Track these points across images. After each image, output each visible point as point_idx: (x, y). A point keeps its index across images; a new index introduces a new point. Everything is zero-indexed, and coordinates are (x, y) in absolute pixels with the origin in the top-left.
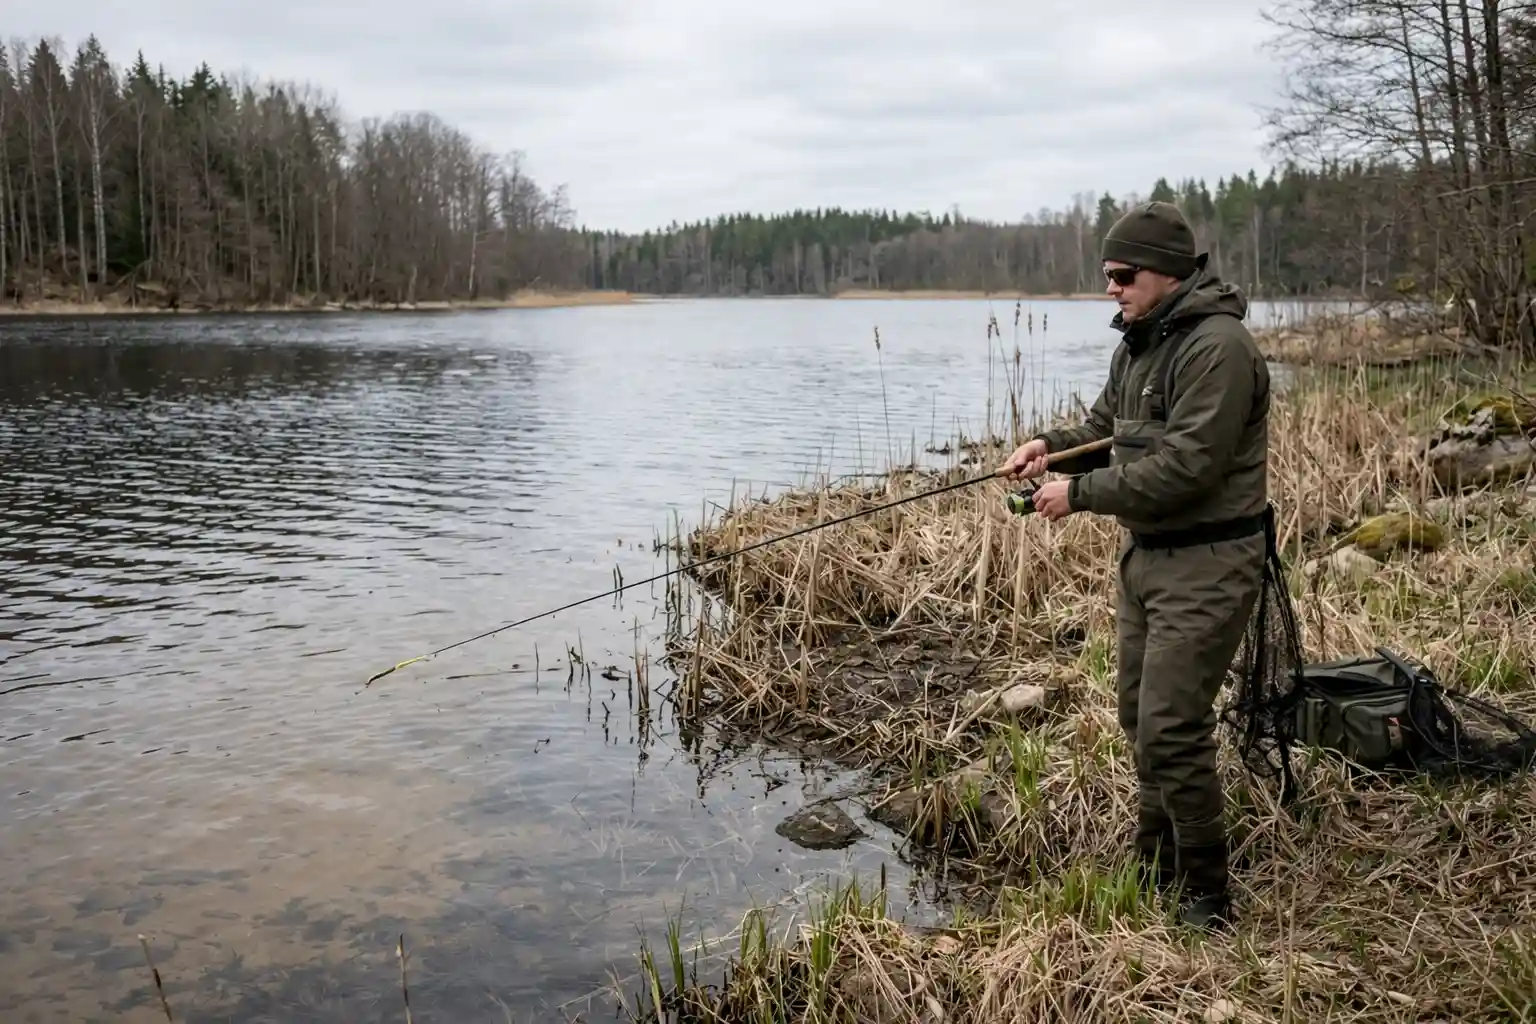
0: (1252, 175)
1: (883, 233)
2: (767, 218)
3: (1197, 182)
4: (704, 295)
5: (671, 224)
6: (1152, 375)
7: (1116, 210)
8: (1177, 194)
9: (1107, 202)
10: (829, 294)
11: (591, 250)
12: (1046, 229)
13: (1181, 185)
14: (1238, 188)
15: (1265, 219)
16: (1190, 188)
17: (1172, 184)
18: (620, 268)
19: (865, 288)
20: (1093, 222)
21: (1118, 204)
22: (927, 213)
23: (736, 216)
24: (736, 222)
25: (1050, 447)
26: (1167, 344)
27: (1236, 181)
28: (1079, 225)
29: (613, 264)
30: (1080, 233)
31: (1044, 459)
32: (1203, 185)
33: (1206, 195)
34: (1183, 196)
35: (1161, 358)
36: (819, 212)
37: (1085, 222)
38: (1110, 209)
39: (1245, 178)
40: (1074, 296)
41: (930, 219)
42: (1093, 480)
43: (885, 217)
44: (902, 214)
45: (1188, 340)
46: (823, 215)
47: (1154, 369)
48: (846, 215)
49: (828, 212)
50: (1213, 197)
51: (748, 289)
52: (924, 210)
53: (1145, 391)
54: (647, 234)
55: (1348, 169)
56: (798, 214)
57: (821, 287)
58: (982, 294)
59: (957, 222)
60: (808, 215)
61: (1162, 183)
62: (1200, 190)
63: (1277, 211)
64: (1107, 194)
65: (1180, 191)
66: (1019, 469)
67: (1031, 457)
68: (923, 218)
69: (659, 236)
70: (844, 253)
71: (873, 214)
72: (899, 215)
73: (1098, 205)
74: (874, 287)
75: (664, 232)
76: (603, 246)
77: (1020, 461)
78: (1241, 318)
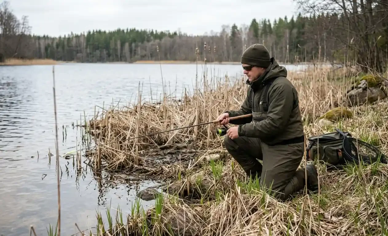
0: (286, 18)
1: (152, 38)
2: (107, 32)
3: (267, 20)
4: (83, 62)
5: (70, 34)
6: (262, 98)
7: (238, 30)
8: (260, 24)
9: (234, 27)
10: (131, 62)
11: (37, 43)
12: (212, 38)
13: (261, 21)
14: (281, 23)
15: (291, 34)
16: (264, 23)
17: (258, 21)
18: (49, 51)
19: (146, 60)
20: (230, 35)
21: (238, 29)
22: (169, 31)
23: (95, 31)
24: (95, 33)
25: (230, 115)
26: (265, 88)
27: (281, 20)
28: (225, 36)
29: (46, 49)
30: (225, 39)
31: (229, 119)
32: (269, 21)
33: (270, 25)
34: (262, 26)
35: (264, 92)
36: (127, 30)
37: (227, 35)
38: (236, 30)
39: (284, 19)
40: (223, 63)
41: (169, 34)
42: (246, 127)
43: (152, 32)
44: (159, 31)
45: (272, 86)
46: (129, 31)
47: (262, 96)
48: (138, 31)
49: (130, 30)
50: (272, 26)
51: (101, 60)
52: (167, 30)
53: (261, 103)
54: (60, 37)
55: (319, 16)
56: (119, 31)
57: (128, 59)
58: (189, 62)
59: (180, 34)
60: (123, 31)
61: (254, 21)
62: (268, 23)
63: (295, 31)
64: (234, 25)
65: (261, 23)
66: (221, 121)
67: (225, 118)
68: (167, 33)
69: (65, 38)
70: (137, 46)
71: (148, 31)
72: (157, 32)
73: (231, 29)
74: (149, 60)
75: (67, 36)
76: (42, 42)
77: (221, 119)
78: (286, 77)
